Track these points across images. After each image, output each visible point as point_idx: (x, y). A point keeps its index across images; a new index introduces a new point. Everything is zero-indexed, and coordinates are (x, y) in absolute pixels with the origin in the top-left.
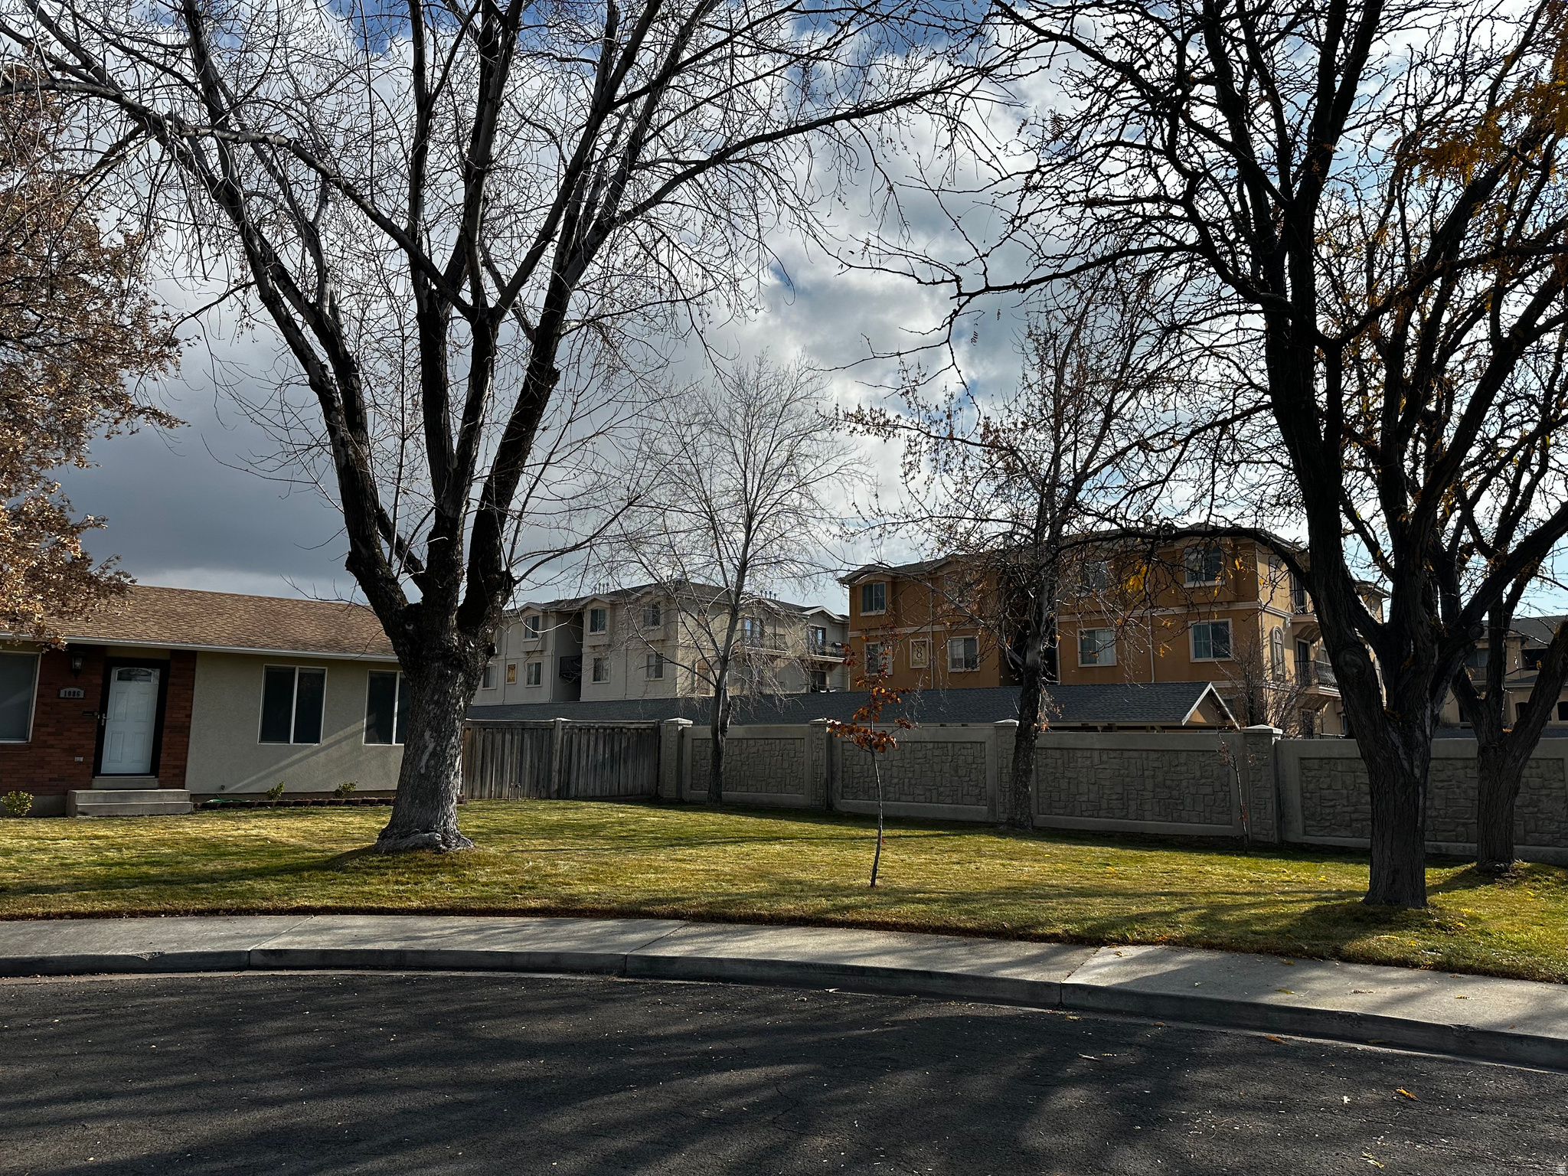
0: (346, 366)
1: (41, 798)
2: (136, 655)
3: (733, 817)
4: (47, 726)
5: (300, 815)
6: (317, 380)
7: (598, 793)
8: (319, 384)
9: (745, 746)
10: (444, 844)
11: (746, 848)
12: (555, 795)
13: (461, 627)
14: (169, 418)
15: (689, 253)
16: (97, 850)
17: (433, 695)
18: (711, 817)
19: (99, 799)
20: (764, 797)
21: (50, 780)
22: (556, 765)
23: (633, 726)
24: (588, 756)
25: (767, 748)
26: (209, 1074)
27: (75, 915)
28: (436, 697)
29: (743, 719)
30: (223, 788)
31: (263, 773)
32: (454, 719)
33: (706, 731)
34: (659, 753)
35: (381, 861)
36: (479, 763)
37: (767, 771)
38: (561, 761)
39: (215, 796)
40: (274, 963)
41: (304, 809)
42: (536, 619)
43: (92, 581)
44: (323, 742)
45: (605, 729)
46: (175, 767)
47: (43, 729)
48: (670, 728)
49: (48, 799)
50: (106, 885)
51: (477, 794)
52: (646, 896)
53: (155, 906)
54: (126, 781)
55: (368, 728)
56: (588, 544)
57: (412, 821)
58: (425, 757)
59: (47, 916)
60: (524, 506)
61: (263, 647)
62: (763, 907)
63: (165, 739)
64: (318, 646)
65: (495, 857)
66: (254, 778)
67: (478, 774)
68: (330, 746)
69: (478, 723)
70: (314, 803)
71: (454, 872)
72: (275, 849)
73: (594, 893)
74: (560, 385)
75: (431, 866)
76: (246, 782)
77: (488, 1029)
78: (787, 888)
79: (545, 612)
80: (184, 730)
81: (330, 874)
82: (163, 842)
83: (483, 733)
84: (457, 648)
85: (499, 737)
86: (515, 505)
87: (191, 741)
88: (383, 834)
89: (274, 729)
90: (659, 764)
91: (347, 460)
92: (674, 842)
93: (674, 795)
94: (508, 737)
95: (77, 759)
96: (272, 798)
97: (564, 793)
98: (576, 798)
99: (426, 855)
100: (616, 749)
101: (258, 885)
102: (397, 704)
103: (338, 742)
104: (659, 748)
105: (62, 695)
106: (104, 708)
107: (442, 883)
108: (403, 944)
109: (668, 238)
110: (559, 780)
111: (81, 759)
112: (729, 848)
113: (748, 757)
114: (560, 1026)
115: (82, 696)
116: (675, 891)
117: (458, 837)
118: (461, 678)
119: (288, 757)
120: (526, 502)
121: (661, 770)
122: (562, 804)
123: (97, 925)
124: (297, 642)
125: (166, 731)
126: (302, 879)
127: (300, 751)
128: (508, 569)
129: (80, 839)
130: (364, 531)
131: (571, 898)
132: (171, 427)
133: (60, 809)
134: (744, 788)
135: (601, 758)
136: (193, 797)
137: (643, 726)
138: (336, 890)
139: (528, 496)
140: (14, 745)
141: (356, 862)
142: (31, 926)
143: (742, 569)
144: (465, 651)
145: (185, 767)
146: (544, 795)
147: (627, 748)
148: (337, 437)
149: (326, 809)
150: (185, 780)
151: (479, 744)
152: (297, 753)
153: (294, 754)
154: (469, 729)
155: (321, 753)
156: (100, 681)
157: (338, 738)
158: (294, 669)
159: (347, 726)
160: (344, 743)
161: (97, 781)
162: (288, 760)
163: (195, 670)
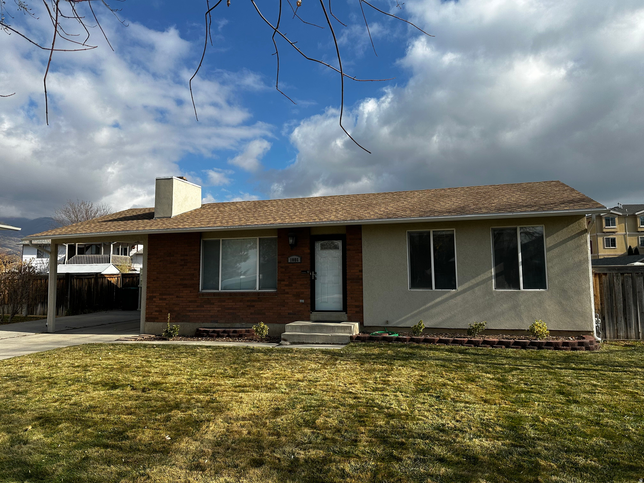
2: (327, 233)
4: (284, 281)
21: (289, 314)
30: (387, 322)
31: (416, 312)
36: (620, 306)
39: (384, 328)
44: (459, 288)
46: (357, 307)
47: (282, 283)
51: (622, 334)
54: (329, 315)
55: (497, 275)
63: (348, 287)
64: (443, 212)
66: (409, 315)
67: (621, 315)
68: (464, 291)
69: (614, 269)
76: (403, 318)
80: (359, 280)
83: (621, 278)
87: (364, 288)
89: (419, 280)
95: (301, 301)
102: (520, 255)
103: (472, 287)
105: (289, 261)
106: (313, 268)
115: (299, 261)
119: (433, 299)
124: (430, 211)
125: (348, 282)
127: (441, 296)
136: (368, 329)
140: (268, 293)
145: (362, 307)
150: (363, 316)
151: (618, 288)
152: (439, 297)
153: (437, 298)
154: (605, 274)
155: (458, 297)
156: (309, 251)
157: (471, 285)
158: (429, 233)
159: (477, 275)
160: (476, 289)
161: (314, 315)
162: (433, 302)
163: (361, 239)
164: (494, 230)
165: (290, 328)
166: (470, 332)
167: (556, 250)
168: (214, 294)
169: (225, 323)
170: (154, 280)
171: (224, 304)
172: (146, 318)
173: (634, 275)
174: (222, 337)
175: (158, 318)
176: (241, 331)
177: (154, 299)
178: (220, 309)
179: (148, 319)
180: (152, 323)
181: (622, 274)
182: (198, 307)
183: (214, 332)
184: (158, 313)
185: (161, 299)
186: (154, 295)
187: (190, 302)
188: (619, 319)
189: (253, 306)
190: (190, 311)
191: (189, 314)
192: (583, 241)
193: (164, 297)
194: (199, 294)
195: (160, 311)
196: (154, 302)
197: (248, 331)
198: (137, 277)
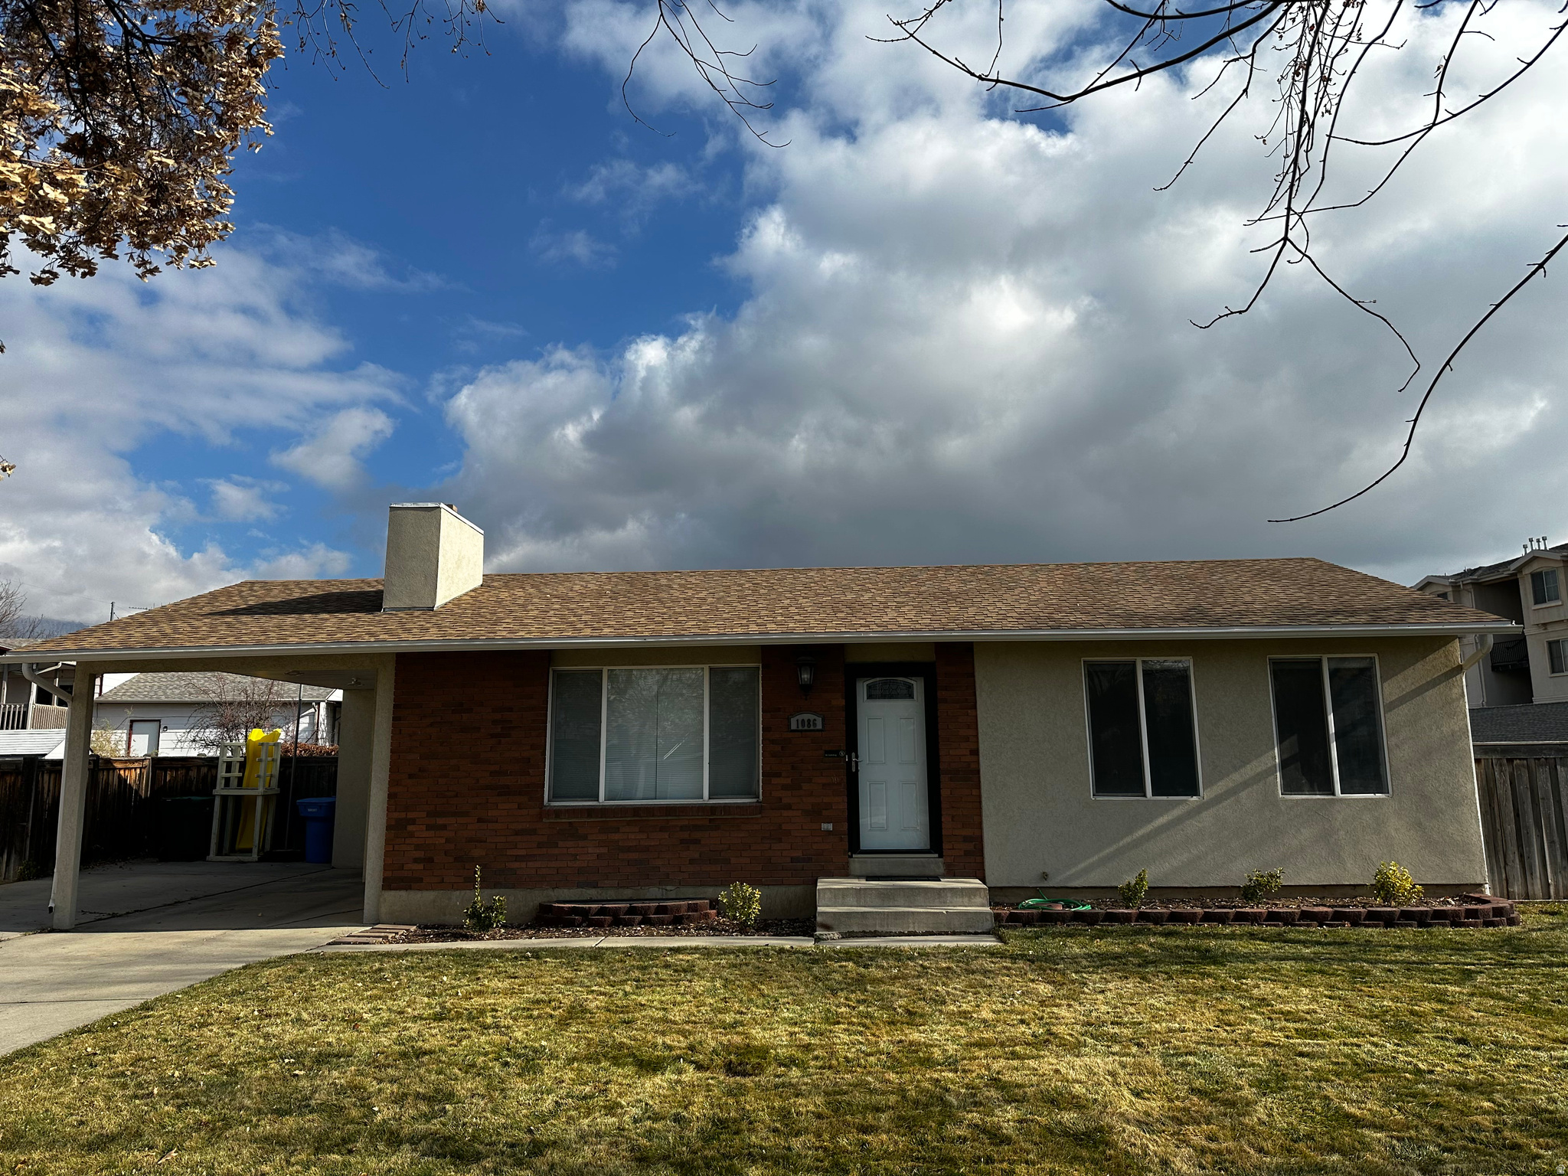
1: (771, 895)
4: (778, 775)
19: (850, 899)
21: (793, 860)
30: (1045, 876)
31: (1109, 850)
36: (1511, 828)
39: (1036, 892)
44: (1206, 793)
46: (967, 839)
47: (775, 781)
49: (793, 892)
51: (1517, 888)
54: (893, 864)
55: (1284, 764)
61: (1074, 627)
63: (945, 793)
64: (1167, 619)
66: (1096, 858)
67: (1512, 849)
68: (1217, 800)
76: (1082, 865)
80: (971, 775)
87: (984, 795)
89: (1115, 773)
96: (1128, 901)
102: (1331, 718)
103: (1234, 791)
105: (794, 727)
106: (852, 745)
111: (830, 827)
115: (819, 726)
119: (1149, 821)
124: (1131, 616)
125: (944, 778)
127: (1167, 811)
136: (996, 895)
140: (738, 807)
145: (981, 838)
150: (983, 863)
151: (1504, 790)
152: (1161, 815)
153: (1157, 817)
154: (1478, 761)
155: (1204, 814)
156: (842, 702)
157: (1231, 785)
158: (1134, 664)
159: (1245, 763)
160: (1243, 794)
161: (857, 862)
162: (1149, 828)
163: (973, 675)
164: (1275, 663)
165: (828, 895)
166: (1249, 893)
167: (1404, 710)
168: (590, 812)
169: (619, 887)
170: (411, 776)
171: (615, 837)
172: (385, 880)
173: (1532, 763)
174: (629, 924)
175: (421, 880)
176: (678, 908)
177: (410, 828)
178: (604, 850)
179: (389, 883)
180: (403, 893)
181: (1510, 761)
182: (540, 846)
183: (602, 911)
184: (421, 866)
185: (429, 828)
186: (411, 815)
187: (517, 833)
188: (1511, 856)
189: (697, 842)
190: (518, 859)
191: (516, 865)
192: (1455, 691)
193: (440, 821)
194: (544, 813)
195: (431, 860)
196: (411, 835)
197: (694, 908)
198: (199, 768)
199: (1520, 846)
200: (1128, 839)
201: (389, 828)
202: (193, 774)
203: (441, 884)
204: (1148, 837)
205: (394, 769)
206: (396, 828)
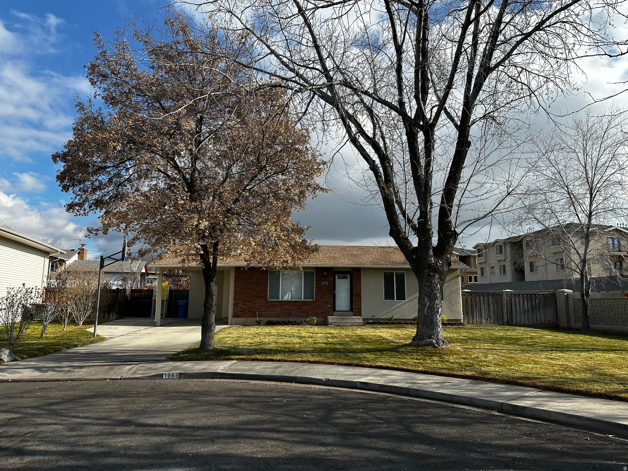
0: (384, 158)
1: (319, 319)
2: (342, 270)
3: (594, 338)
4: (319, 295)
5: (398, 328)
6: (372, 167)
7: (527, 323)
8: (373, 167)
9: (602, 302)
10: (437, 344)
11: (592, 354)
12: (506, 324)
13: (435, 255)
14: (326, 190)
15: (537, 73)
16: (327, 338)
17: (426, 283)
18: (581, 337)
19: (335, 320)
20: (615, 328)
21: (321, 312)
22: (505, 310)
23: (541, 293)
24: (520, 307)
25: (615, 303)
26: (315, 429)
27: (310, 362)
28: (428, 284)
29: (599, 289)
30: (374, 316)
31: (387, 311)
32: (436, 293)
33: (578, 295)
34: (556, 305)
35: (412, 349)
36: (470, 309)
37: (616, 315)
38: (507, 309)
39: (372, 319)
40: (364, 387)
41: (401, 325)
42: (501, 246)
43: (307, 248)
44: (407, 300)
45: (527, 295)
46: (358, 309)
48: (560, 294)
49: (321, 319)
50: (322, 351)
51: (471, 322)
52: (522, 375)
53: (333, 361)
54: (343, 313)
56: (490, 214)
57: (424, 334)
58: (426, 308)
59: (301, 362)
60: (460, 202)
61: (381, 265)
62: (584, 387)
63: (354, 299)
65: (459, 351)
66: (384, 313)
68: (409, 301)
70: (405, 323)
71: (440, 356)
72: (382, 340)
73: (498, 371)
74: (471, 148)
75: (431, 353)
76: (381, 314)
77: (421, 428)
78: (603, 377)
79: (504, 243)
80: (359, 295)
81: (394, 353)
82: (347, 336)
84: (434, 264)
85: (478, 298)
86: (456, 201)
87: (362, 300)
88: (414, 339)
89: (389, 295)
90: (557, 311)
91: (385, 195)
92: (554, 349)
93: (566, 325)
94: (482, 298)
96: (390, 321)
97: (510, 323)
98: (517, 325)
99: (429, 348)
100: (534, 303)
101: (368, 355)
103: (412, 300)
104: (556, 303)
105: (322, 284)
106: (334, 289)
107: (434, 361)
108: (409, 385)
109: (526, 70)
110: (507, 317)
111: (329, 306)
112: (583, 354)
113: (605, 308)
114: (453, 432)
115: (328, 284)
116: (538, 374)
117: (443, 342)
118: (437, 276)
119: (395, 305)
120: (461, 200)
121: (558, 313)
122: (508, 327)
123: (314, 366)
124: (393, 262)
125: (354, 296)
126: (383, 354)
127: (399, 303)
128: (454, 229)
129: (325, 334)
130: (394, 221)
131: (487, 373)
132: (327, 192)
133: (324, 323)
134: (604, 323)
135: (526, 308)
136: (364, 319)
137: (546, 293)
138: (393, 360)
139: (461, 197)
140: (310, 301)
141: (403, 349)
142: (296, 365)
143: (590, 216)
144: (437, 265)
145: (361, 308)
146: (501, 323)
147: (539, 303)
148: (381, 186)
149: (409, 326)
150: (361, 313)
151: (469, 301)
153: (397, 305)
154: (464, 295)
155: (406, 304)
156: (333, 279)
157: (412, 298)
158: (393, 273)
159: (415, 294)
160: (414, 300)
161: (335, 313)
162: (395, 307)
163: (360, 275)
165: (330, 319)
166: (414, 320)
167: (448, 284)
168: (278, 302)
169: (284, 318)
170: (238, 293)
171: (284, 307)
175: (241, 316)
176: (298, 322)
177: (239, 304)
178: (281, 310)
179: (234, 316)
180: (237, 318)
181: (471, 295)
182: (267, 309)
183: (283, 322)
184: (241, 313)
185: (243, 304)
186: (239, 302)
187: (262, 306)
189: (301, 308)
192: (458, 280)
193: (245, 303)
194: (268, 302)
195: (243, 311)
196: (239, 306)
197: (301, 322)
198: (144, 292)
199: (472, 313)
200: (391, 309)
201: (234, 304)
202: (143, 294)
203: (246, 317)
204: (395, 309)
205: (235, 291)
206: (235, 305)
